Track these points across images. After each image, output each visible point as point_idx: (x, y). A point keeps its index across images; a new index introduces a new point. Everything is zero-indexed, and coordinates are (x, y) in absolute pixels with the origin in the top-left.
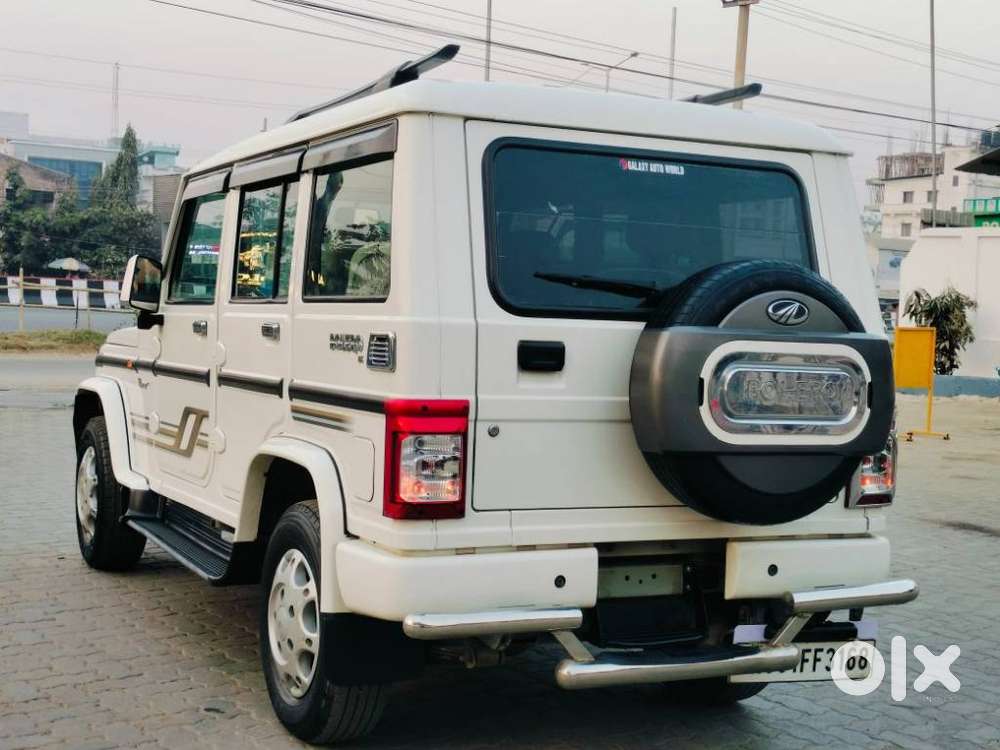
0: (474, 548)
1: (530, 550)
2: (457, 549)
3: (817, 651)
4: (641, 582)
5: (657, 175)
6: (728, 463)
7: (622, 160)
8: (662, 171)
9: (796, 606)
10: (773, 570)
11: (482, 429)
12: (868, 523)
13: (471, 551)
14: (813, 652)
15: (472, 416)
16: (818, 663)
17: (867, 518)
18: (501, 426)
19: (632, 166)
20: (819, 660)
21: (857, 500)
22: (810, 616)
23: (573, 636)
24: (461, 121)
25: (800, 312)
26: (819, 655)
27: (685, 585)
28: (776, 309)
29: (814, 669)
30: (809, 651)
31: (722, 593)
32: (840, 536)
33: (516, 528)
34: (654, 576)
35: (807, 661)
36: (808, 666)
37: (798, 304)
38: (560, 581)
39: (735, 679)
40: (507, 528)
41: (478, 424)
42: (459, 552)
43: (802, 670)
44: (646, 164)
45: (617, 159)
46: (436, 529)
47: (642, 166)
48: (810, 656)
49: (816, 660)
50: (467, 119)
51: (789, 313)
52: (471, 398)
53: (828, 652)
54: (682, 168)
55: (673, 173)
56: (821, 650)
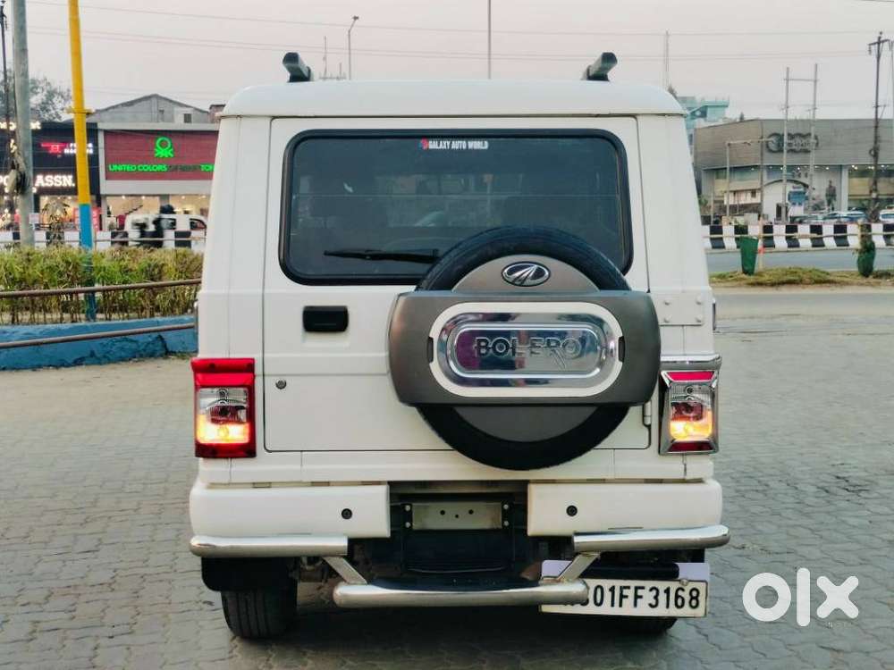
0: (270, 483)
1: (325, 486)
2: (254, 483)
3: (637, 588)
4: (457, 516)
5: (460, 151)
6: (463, 413)
7: (422, 141)
8: (464, 147)
9: (576, 545)
10: (572, 511)
11: (271, 383)
12: (685, 470)
13: (268, 485)
14: (632, 590)
15: (258, 370)
16: (639, 600)
17: (685, 465)
18: (288, 380)
19: (433, 145)
20: (641, 597)
21: (668, 447)
22: (596, 555)
23: (344, 561)
24: (268, 120)
25: (539, 273)
26: (640, 592)
27: (503, 520)
28: (511, 272)
29: (635, 605)
30: (628, 588)
31: (526, 531)
32: (660, 481)
33: (306, 467)
34: (471, 512)
35: (626, 597)
36: (628, 602)
37: (536, 266)
38: (347, 514)
39: (546, 609)
40: (298, 467)
41: (266, 378)
42: (255, 485)
43: (621, 605)
44: (448, 143)
45: (417, 140)
46: (231, 466)
47: (444, 145)
48: (630, 593)
49: (637, 597)
50: (274, 117)
51: (525, 275)
52: (257, 357)
53: (651, 590)
54: (486, 143)
55: (475, 148)
56: (643, 588)
